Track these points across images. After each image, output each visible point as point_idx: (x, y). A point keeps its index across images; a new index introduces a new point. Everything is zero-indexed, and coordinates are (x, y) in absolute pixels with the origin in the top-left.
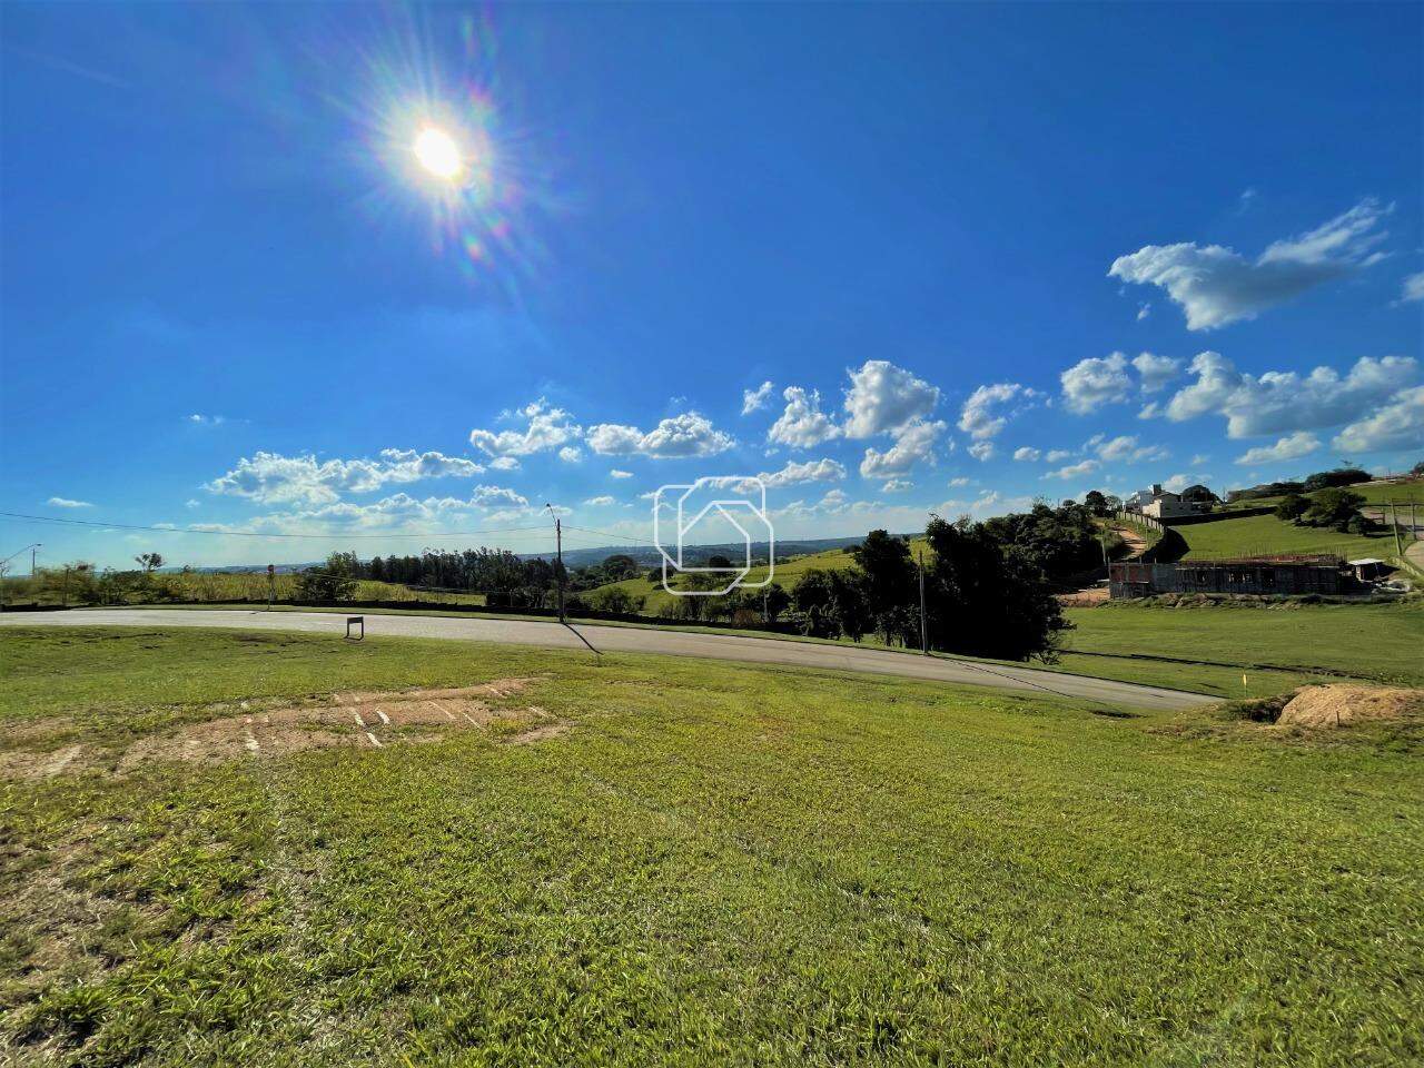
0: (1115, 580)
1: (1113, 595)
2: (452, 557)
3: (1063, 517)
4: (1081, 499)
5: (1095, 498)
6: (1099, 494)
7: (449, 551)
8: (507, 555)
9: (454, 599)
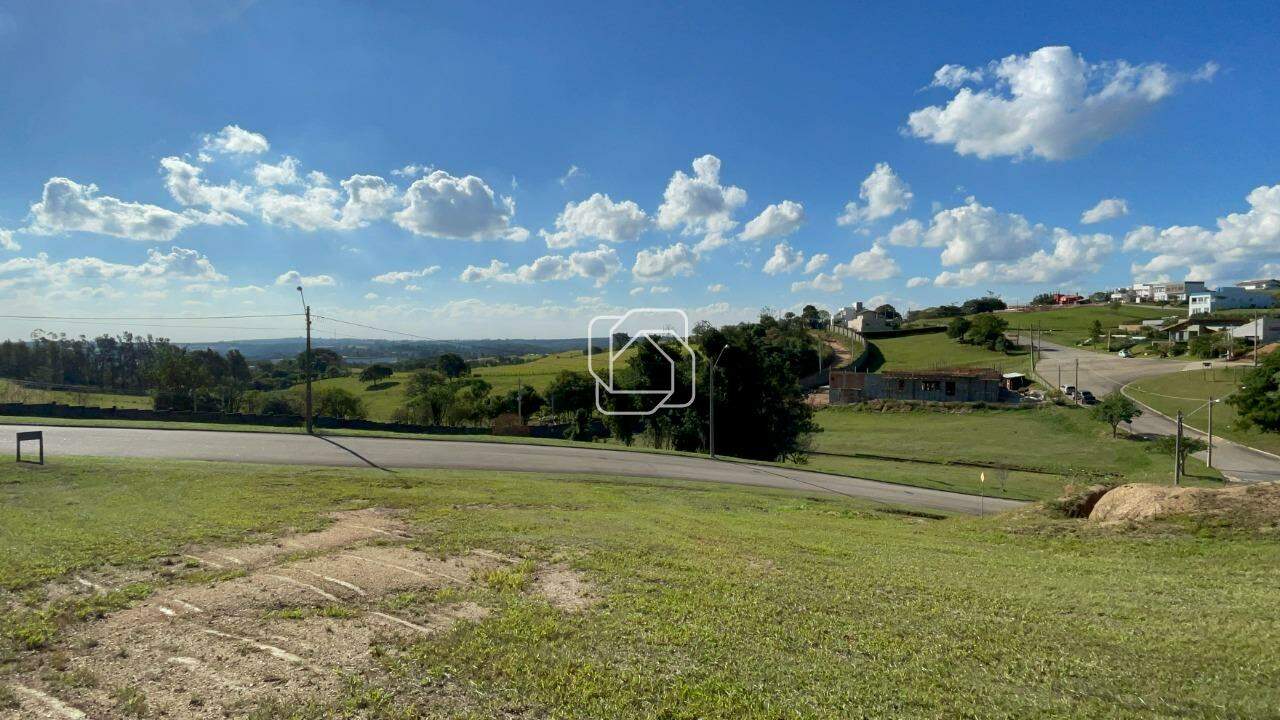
0: (834, 387)
1: (833, 399)
2: (77, 345)
3: (786, 326)
4: (799, 313)
5: (810, 311)
6: (813, 308)
7: (73, 336)
8: (163, 344)
9: (107, 401)
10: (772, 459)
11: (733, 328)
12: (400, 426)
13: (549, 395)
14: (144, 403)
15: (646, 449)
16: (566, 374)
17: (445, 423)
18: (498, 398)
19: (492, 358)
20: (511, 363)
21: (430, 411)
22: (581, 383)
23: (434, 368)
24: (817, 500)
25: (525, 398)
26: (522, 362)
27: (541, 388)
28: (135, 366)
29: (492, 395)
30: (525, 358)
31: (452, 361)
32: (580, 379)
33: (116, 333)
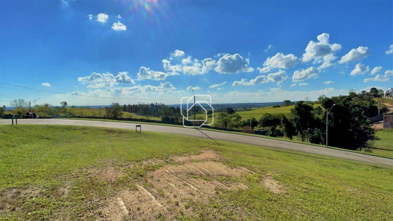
0: (386, 122)
1: (385, 127)
2: (147, 105)
3: (361, 97)
4: (368, 91)
5: (374, 90)
6: (375, 89)
7: (146, 103)
8: (163, 105)
9: (152, 118)
10: (355, 149)
11: (337, 97)
12: (216, 128)
13: (261, 121)
14: (160, 119)
15: (298, 142)
16: (266, 114)
17: (228, 128)
18: (244, 121)
19: (241, 109)
20: (247, 110)
21: (224, 124)
22: (272, 117)
23: (225, 112)
24: (377, 167)
25: (253, 122)
26: (251, 110)
27: (258, 119)
28: (158, 110)
29: (242, 120)
30: (252, 109)
31: (230, 110)
32: (272, 116)
33: (154, 103)
